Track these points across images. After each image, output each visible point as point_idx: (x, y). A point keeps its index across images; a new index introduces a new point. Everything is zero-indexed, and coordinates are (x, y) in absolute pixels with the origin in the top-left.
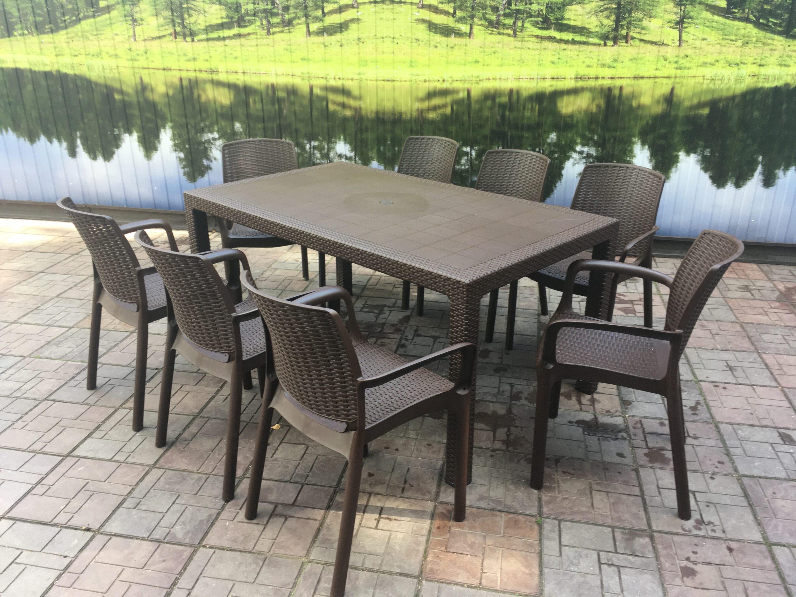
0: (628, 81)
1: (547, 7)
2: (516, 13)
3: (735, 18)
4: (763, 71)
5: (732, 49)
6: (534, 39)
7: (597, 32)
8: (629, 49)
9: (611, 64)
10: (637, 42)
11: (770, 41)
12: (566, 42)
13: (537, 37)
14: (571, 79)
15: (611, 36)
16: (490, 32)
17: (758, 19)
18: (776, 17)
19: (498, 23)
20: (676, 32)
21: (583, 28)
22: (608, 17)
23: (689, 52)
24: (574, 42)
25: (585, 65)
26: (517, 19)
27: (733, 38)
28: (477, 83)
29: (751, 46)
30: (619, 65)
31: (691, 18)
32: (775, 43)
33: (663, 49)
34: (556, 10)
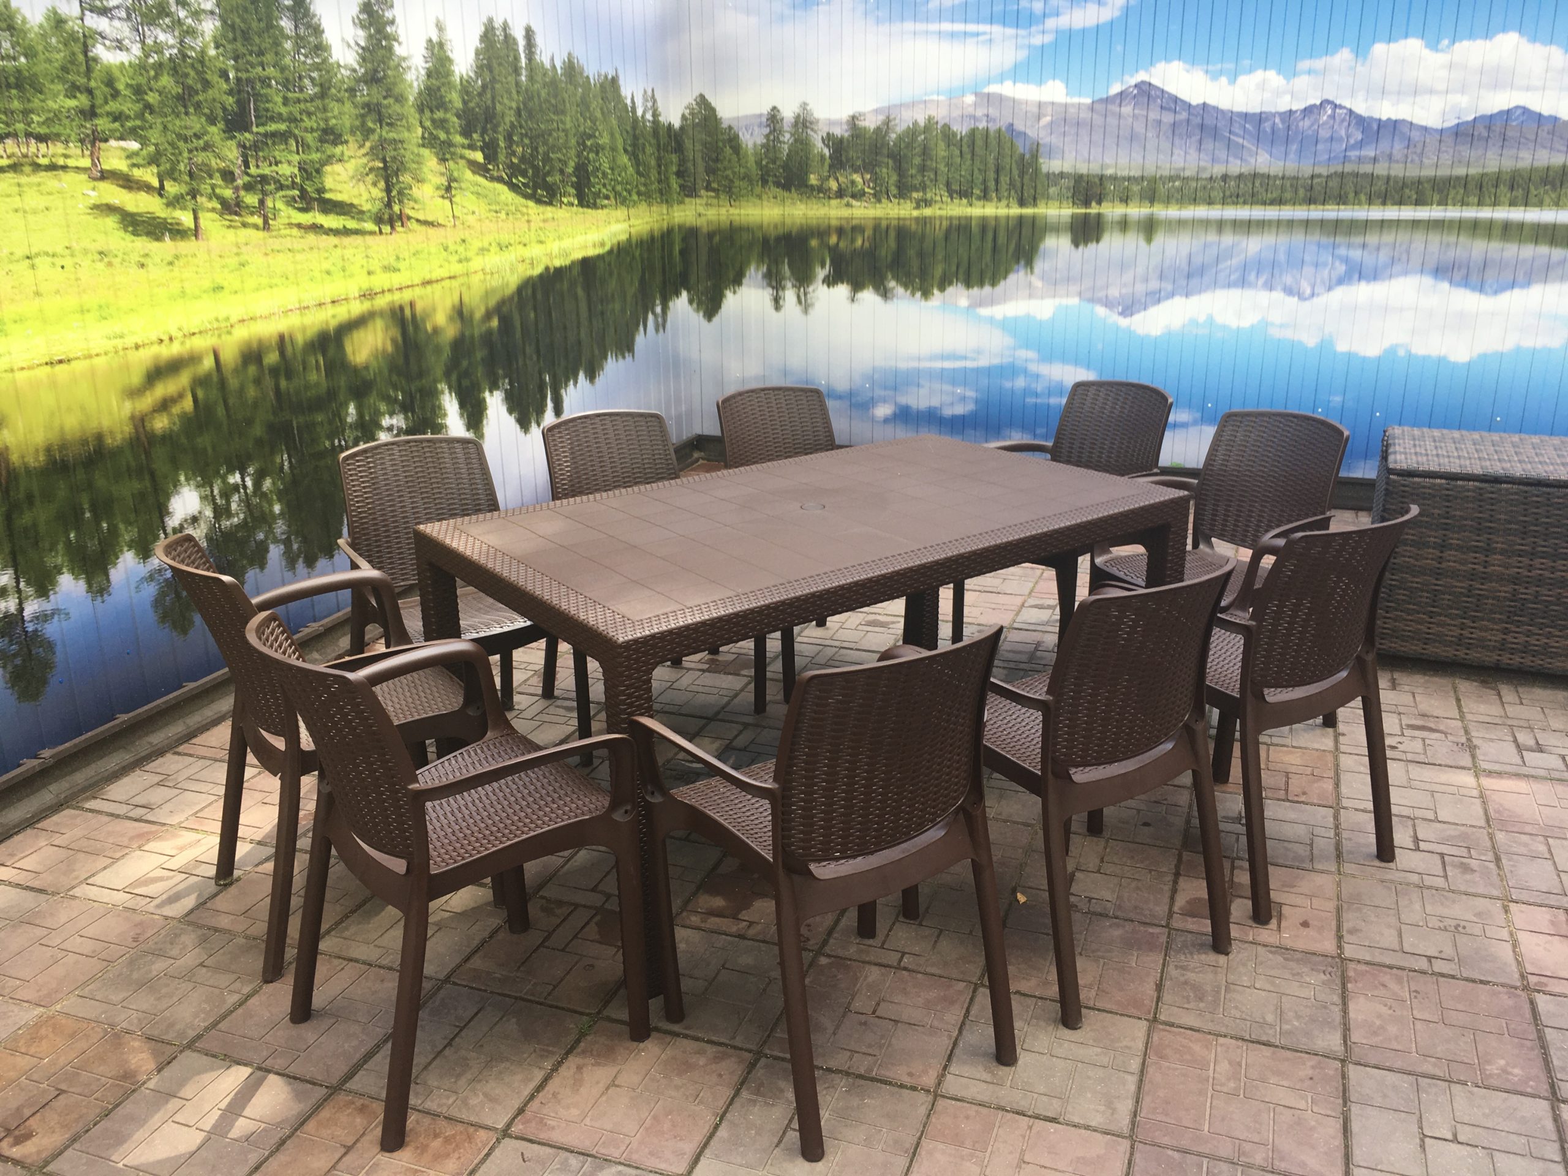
0: (418, 291)
1: (300, 169)
2: (260, 182)
3: (493, 179)
4: (527, 253)
5: (501, 224)
6: (295, 231)
7: (369, 211)
8: (410, 236)
9: (394, 264)
10: (413, 225)
11: (524, 210)
12: (336, 232)
13: (299, 226)
14: (355, 298)
15: (386, 217)
16: (227, 223)
17: (510, 178)
18: (524, 175)
19: (238, 205)
20: (447, 202)
21: (352, 205)
22: (375, 184)
23: (466, 234)
24: (346, 232)
25: (365, 271)
26: (264, 193)
27: (498, 208)
28: (229, 333)
29: (511, 217)
30: (402, 265)
31: (456, 180)
32: (530, 211)
33: (441, 231)
34: (314, 174)
